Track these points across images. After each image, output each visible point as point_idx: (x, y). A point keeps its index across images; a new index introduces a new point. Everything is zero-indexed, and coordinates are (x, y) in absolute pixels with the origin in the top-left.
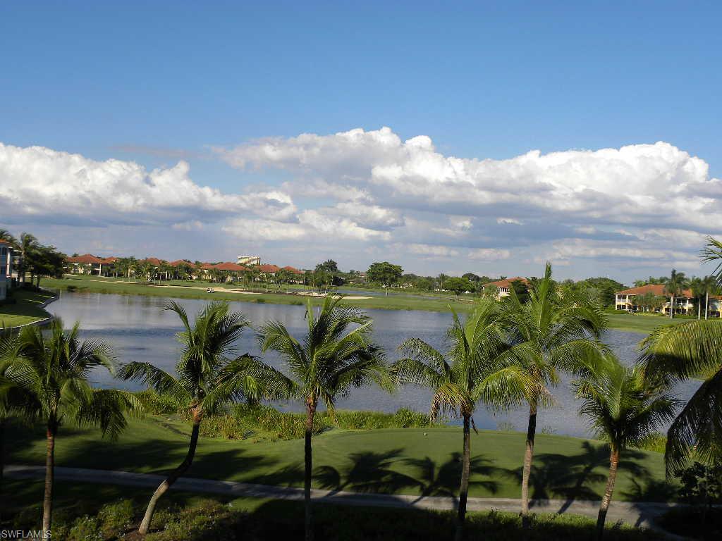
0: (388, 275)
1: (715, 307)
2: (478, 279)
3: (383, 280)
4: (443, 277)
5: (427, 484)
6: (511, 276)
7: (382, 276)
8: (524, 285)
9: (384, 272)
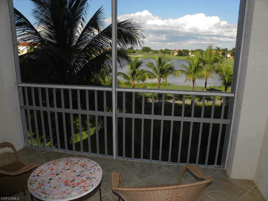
0: (147, 50)
1: (227, 56)
2: (168, 50)
3: (146, 51)
4: (161, 50)
5: (176, 98)
6: (177, 49)
7: (146, 50)
8: (181, 51)
9: (146, 49)
